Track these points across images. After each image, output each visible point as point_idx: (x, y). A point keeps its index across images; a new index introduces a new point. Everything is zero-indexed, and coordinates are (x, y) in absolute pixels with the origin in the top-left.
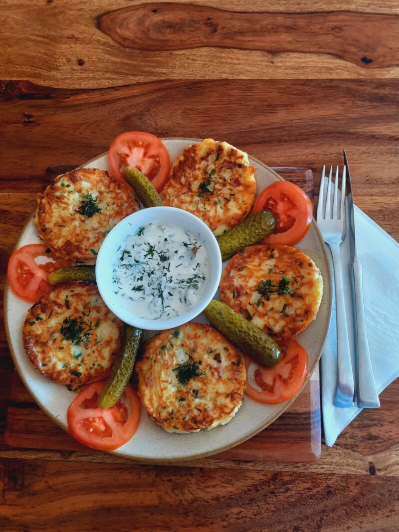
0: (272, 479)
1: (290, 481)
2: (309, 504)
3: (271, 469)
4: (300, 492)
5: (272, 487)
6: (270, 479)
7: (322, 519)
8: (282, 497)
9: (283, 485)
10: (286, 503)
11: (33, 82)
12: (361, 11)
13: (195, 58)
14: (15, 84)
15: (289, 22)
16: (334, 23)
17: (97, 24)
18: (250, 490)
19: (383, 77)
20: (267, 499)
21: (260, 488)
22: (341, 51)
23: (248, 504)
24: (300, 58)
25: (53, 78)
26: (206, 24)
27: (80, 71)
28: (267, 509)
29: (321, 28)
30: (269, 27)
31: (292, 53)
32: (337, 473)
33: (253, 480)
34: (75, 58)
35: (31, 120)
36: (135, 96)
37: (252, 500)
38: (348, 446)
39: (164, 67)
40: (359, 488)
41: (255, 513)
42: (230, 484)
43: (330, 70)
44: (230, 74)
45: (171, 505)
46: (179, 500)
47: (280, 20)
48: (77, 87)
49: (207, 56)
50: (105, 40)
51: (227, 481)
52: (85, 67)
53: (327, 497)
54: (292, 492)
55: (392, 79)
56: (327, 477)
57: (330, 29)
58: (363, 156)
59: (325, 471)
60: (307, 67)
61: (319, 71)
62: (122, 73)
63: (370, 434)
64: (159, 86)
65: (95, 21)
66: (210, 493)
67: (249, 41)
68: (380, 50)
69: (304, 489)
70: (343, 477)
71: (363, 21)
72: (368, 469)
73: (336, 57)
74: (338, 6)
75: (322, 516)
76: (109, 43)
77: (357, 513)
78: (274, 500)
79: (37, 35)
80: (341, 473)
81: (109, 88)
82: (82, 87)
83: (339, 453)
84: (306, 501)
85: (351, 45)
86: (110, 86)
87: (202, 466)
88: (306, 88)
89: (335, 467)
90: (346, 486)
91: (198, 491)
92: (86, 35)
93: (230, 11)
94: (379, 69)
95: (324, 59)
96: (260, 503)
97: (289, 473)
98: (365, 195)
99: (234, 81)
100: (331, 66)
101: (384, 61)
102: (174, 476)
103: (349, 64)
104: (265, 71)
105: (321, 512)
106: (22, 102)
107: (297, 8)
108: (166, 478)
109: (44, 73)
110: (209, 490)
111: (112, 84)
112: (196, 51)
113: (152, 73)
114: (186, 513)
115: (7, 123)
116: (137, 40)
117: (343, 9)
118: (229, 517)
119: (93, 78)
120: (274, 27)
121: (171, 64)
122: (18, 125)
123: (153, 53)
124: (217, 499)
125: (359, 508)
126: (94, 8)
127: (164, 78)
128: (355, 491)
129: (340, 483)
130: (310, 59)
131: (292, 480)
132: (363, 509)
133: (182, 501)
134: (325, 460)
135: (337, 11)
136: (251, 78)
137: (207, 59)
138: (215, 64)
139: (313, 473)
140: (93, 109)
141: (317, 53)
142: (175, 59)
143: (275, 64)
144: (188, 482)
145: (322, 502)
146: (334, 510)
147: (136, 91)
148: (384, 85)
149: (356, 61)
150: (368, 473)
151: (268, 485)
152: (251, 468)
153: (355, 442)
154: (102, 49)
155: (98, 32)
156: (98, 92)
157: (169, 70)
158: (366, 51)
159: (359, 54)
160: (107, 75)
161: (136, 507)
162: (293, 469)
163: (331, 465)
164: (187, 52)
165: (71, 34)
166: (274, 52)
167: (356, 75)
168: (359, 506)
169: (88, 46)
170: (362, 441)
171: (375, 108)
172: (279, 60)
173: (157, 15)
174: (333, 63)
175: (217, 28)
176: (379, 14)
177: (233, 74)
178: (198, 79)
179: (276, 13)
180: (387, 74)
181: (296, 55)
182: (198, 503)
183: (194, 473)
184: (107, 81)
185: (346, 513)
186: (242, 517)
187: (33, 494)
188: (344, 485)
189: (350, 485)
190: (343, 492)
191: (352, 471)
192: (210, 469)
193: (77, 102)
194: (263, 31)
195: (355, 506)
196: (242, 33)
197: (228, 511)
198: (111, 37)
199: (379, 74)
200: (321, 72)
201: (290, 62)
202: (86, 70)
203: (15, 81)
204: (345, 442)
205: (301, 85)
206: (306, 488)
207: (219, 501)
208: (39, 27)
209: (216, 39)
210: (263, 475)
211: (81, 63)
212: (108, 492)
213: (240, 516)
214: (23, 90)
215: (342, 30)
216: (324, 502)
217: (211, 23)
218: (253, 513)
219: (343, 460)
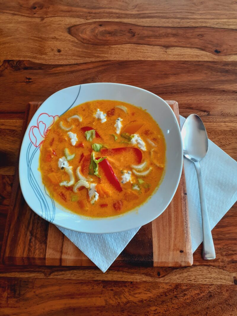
0: (175, 288)
1: (186, 289)
2: (198, 304)
3: (174, 282)
4: (193, 296)
5: (176, 293)
6: (174, 288)
7: (207, 313)
8: (181, 300)
9: (182, 292)
10: (184, 303)
11: (32, 61)
12: (213, 27)
13: (123, 49)
14: (22, 62)
15: (174, 32)
16: (198, 33)
17: (69, 31)
18: (162, 295)
19: (227, 60)
20: (173, 301)
21: (168, 294)
22: (203, 46)
23: (161, 304)
24: (181, 50)
25: (43, 59)
26: (129, 32)
27: (58, 55)
28: (173, 307)
29: (192, 35)
30: (164, 34)
31: (177, 47)
32: (214, 284)
33: (163, 289)
34: (56, 49)
35: (30, 81)
36: (90, 69)
37: (163, 302)
38: (220, 267)
39: (105, 54)
40: (228, 293)
41: (166, 310)
42: (149, 292)
43: (198, 56)
44: (143, 58)
45: (113, 306)
46: (118, 302)
47: (169, 31)
48: (57, 63)
49: (130, 48)
50: (73, 40)
51: (148, 290)
52: (61, 53)
53: (209, 299)
54: (188, 296)
55: (232, 61)
56: (208, 286)
57: (197, 36)
58: (219, 101)
59: (207, 283)
60: (185, 55)
61: (192, 57)
62: (83, 57)
63: (233, 260)
64: (103, 63)
65: (67, 30)
66: (137, 297)
67: (153, 41)
68: (225, 47)
69: (195, 294)
70: (219, 286)
71: (214, 32)
72: (233, 281)
73: (200, 49)
74: (201, 24)
75: (207, 311)
76: (75, 41)
77: (228, 309)
78: (177, 301)
79: (35, 37)
80: (217, 284)
81: (75, 64)
82: (60, 63)
83: (215, 271)
84: (196, 301)
85: (208, 44)
86: (76, 63)
87: (132, 281)
88: (185, 65)
89: (213, 280)
90: (220, 292)
91: (130, 297)
92: (62, 37)
93: (141, 26)
94: (225, 56)
95: (194, 51)
96: (168, 304)
97: (186, 284)
98: (221, 122)
99: (145, 61)
100: (198, 54)
101: (227, 52)
102: (115, 287)
103: (208, 54)
104: (162, 56)
105: (206, 309)
106: (25, 71)
107: (178, 25)
108: (110, 289)
109: (38, 56)
110: (136, 296)
111: (77, 62)
112: (123, 46)
113: (100, 56)
114: (123, 311)
115: (17, 82)
116: (91, 40)
117: (203, 26)
118: (149, 313)
119: (66, 59)
120: (166, 34)
121: (110, 52)
122: (23, 83)
123: (99, 46)
124: (142, 301)
125: (229, 305)
126: (67, 23)
127: (106, 59)
128: (226, 295)
129: (217, 290)
130: (186, 51)
131: (187, 289)
132: (232, 307)
133: (120, 303)
134: (207, 276)
135: (200, 27)
136: (155, 60)
137: (130, 50)
138: (134, 53)
139: (200, 284)
140: (66, 75)
141: (190, 47)
142: (112, 49)
143: (168, 53)
144: (123, 291)
145: (206, 302)
146: (214, 307)
147: (90, 66)
148: (228, 64)
149: (212, 52)
150: (234, 284)
151: (173, 292)
152: (162, 281)
153: (224, 264)
154: (71, 44)
155: (69, 35)
156: (69, 66)
157: (109, 55)
158: (217, 47)
159: (213, 48)
160: (74, 57)
161: (91, 307)
162: (188, 282)
163: (211, 279)
164: (119, 46)
165: (54, 36)
166: (167, 47)
167: (212, 59)
168: (229, 304)
169: (63, 43)
170: (228, 264)
171: (224, 76)
172: (170, 51)
173: (102, 27)
174: (199, 53)
175: (135, 34)
176: (223, 28)
177: (144, 58)
178: (125, 60)
179: (167, 27)
180: (229, 59)
181: (179, 48)
182: (130, 304)
183: (127, 285)
184: (74, 60)
185: (222, 309)
186: (157, 313)
187: (26, 300)
188: (219, 291)
189: (223, 291)
190: (219, 296)
191: (224, 282)
192: (137, 282)
193: (57, 72)
194: (160, 36)
195: (227, 305)
196: (149, 37)
197: (149, 309)
198: (76, 38)
199: (224, 58)
200: (193, 57)
201: (175, 52)
202: (62, 55)
203: (22, 60)
204: (218, 265)
205: (182, 64)
206: (196, 294)
207: (143, 303)
208: (36, 33)
209: (134, 40)
210: (170, 286)
211: (59, 51)
212: (73, 298)
213: (156, 312)
214: (26, 65)
215: (203, 36)
216: (207, 303)
217: (132, 31)
218: (164, 310)
219: (218, 276)
